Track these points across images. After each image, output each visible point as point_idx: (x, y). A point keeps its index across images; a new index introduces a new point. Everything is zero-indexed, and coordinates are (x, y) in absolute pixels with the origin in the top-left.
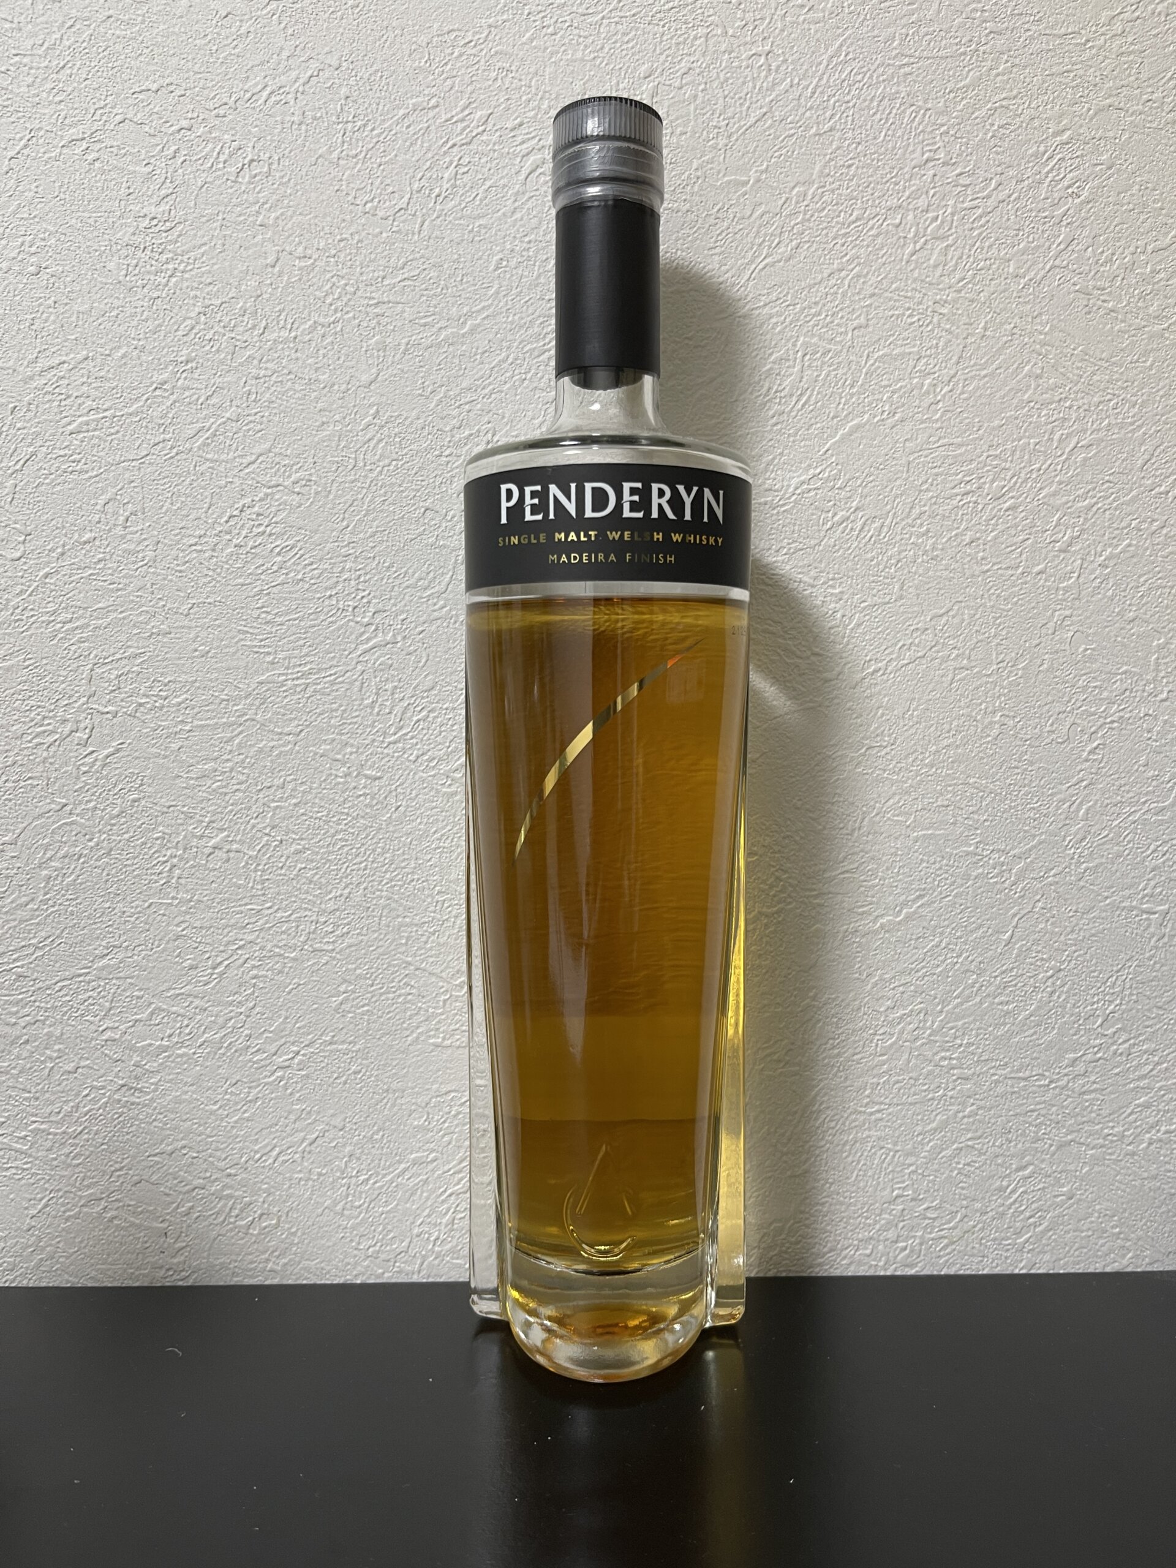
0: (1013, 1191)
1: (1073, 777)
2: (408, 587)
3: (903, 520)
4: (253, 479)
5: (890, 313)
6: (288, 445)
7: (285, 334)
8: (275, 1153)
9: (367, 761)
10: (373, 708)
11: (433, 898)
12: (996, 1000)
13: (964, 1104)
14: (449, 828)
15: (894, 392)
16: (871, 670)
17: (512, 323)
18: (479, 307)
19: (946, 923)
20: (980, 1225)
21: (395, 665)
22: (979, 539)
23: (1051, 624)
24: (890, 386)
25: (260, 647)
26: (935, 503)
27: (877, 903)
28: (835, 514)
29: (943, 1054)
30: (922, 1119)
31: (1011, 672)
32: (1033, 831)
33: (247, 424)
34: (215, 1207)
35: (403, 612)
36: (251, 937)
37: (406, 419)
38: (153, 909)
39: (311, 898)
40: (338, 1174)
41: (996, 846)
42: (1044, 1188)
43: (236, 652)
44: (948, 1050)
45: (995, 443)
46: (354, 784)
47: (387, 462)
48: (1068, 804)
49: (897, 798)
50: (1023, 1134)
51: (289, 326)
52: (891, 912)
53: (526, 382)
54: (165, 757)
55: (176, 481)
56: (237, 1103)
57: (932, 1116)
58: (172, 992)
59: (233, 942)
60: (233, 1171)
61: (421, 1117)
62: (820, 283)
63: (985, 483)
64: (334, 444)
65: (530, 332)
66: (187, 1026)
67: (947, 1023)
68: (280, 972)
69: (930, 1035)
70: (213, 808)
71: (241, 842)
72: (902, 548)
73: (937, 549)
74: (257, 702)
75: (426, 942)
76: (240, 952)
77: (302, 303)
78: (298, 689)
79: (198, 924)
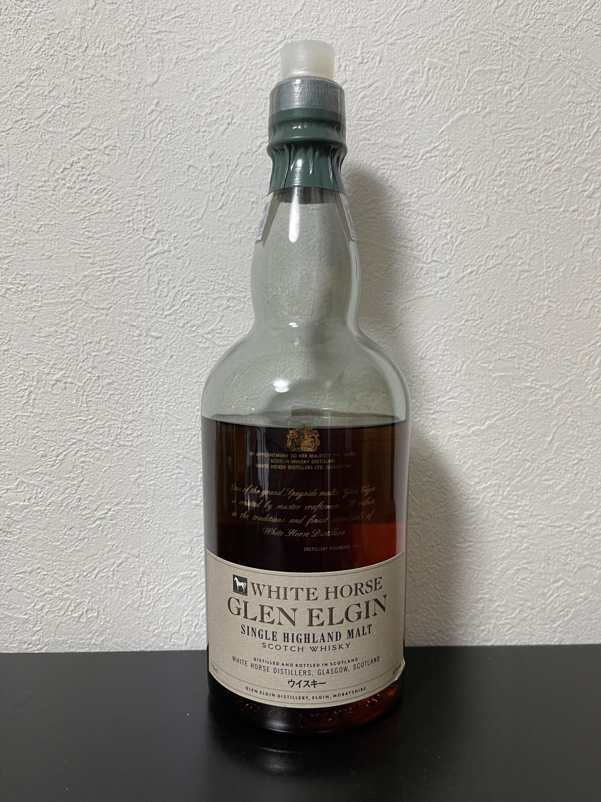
0: (551, 595)
1: (592, 340)
2: (178, 216)
3: (489, 176)
4: (79, 144)
5: (483, 44)
6: (101, 123)
7: (99, 51)
8: (96, 572)
9: (152, 326)
10: (156, 293)
11: (194, 413)
12: (543, 478)
13: (522, 543)
14: (204, 369)
15: (485, 94)
16: (469, 271)
17: (244, 46)
18: (223, 35)
19: (513, 430)
20: (530, 617)
21: (170, 266)
22: (536, 189)
23: (580, 245)
24: (483, 90)
25: (84, 253)
26: (510, 166)
27: (470, 418)
28: (447, 173)
29: (509, 511)
30: (496, 552)
31: (555, 274)
32: (566, 374)
33: (75, 109)
34: (58, 605)
35: (174, 232)
36: (81, 437)
37: (177, 107)
38: (18, 419)
39: (117, 413)
40: (136, 585)
41: (544, 383)
42: (569, 594)
43: (69, 257)
44: (512, 509)
45: (548, 128)
46: (144, 341)
47: (164, 135)
48: (589, 357)
49: (483, 352)
50: (558, 561)
51: (102, 47)
52: (479, 423)
53: (253, 85)
54: (25, 323)
55: (29, 145)
56: (72, 541)
57: (502, 550)
58: (31, 471)
59: (69, 440)
60: (69, 583)
61: (187, 550)
62: (439, 24)
63: (541, 153)
64: (130, 123)
65: (255, 52)
66: (40, 493)
67: (512, 492)
68: (99, 459)
69: (502, 500)
70: (56, 355)
71: (74, 377)
72: (489, 194)
73: (510, 196)
74: (83, 289)
75: (190, 441)
76: (73, 446)
77: (110, 32)
78: (109, 280)
79: (46, 429)
